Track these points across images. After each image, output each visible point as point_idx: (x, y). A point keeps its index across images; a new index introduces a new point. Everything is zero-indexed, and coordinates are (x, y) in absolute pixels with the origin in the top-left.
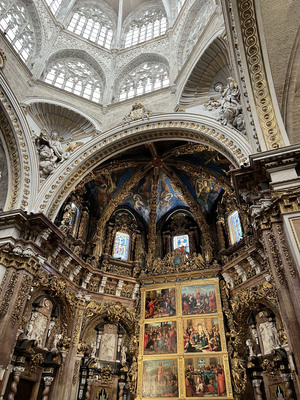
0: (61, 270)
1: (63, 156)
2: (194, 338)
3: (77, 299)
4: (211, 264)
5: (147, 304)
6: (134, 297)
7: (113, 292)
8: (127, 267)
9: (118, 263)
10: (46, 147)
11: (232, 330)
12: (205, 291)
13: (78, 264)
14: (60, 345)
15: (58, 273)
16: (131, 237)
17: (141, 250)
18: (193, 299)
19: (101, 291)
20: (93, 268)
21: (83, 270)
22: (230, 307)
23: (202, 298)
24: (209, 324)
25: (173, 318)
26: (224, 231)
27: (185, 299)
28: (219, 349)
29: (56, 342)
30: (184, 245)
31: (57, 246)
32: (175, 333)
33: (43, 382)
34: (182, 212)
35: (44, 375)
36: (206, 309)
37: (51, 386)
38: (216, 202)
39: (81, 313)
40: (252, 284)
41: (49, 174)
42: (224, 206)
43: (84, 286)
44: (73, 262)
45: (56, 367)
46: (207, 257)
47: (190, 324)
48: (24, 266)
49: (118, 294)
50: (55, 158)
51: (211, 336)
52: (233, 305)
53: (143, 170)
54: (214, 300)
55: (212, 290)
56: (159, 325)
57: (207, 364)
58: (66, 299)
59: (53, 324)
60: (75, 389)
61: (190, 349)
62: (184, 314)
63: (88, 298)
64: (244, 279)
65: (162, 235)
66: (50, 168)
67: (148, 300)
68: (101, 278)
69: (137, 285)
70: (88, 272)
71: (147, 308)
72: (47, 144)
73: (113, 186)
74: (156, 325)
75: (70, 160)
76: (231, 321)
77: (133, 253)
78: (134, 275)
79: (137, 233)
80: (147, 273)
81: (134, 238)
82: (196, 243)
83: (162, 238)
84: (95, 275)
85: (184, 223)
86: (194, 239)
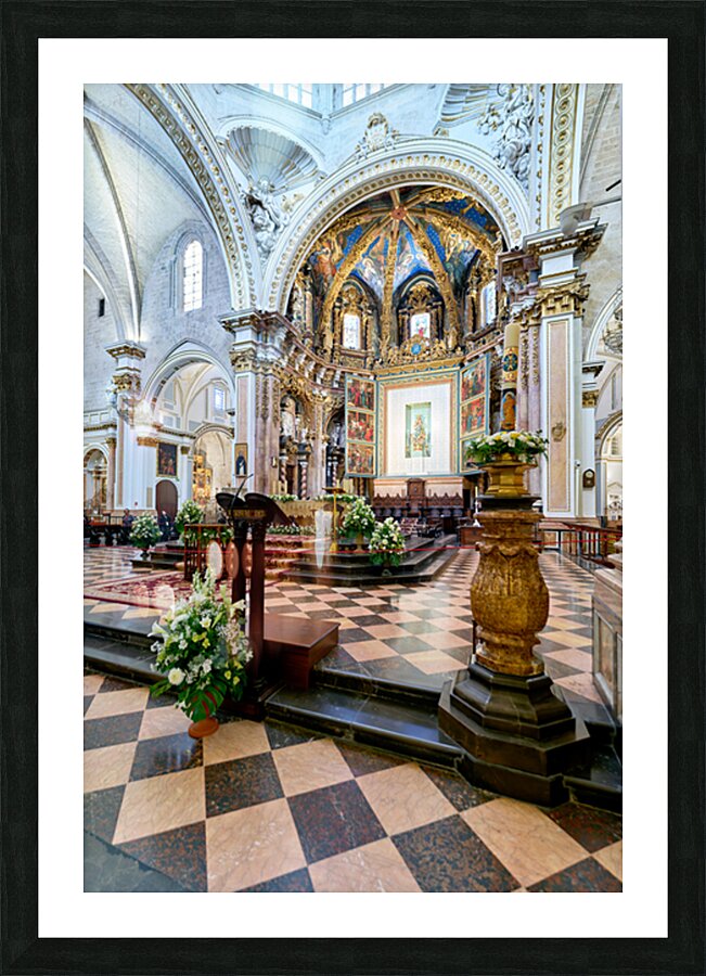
0: (297, 369)
1: (281, 221)
3: (314, 395)
4: (454, 351)
8: (359, 357)
9: (349, 354)
10: (259, 208)
13: (311, 360)
14: (308, 438)
15: (295, 371)
16: (361, 320)
17: (373, 336)
20: (326, 362)
21: (316, 365)
26: (474, 309)
29: (304, 435)
30: (424, 326)
31: (291, 344)
33: (300, 467)
34: (423, 279)
35: (299, 461)
37: (307, 469)
38: (470, 265)
39: (321, 408)
41: (269, 252)
42: (479, 273)
43: (319, 381)
44: (306, 358)
45: (308, 454)
46: (450, 342)
48: (270, 371)
50: (273, 226)
53: (379, 225)
58: (306, 396)
59: (298, 420)
60: (324, 469)
63: (324, 393)
65: (398, 314)
66: (270, 243)
68: (335, 371)
70: (322, 366)
72: (259, 203)
73: (338, 250)
75: (292, 227)
77: (364, 339)
78: (368, 366)
79: (369, 314)
80: (382, 363)
81: (365, 321)
82: (438, 324)
83: (398, 319)
84: (328, 370)
85: (426, 296)
86: (437, 319)
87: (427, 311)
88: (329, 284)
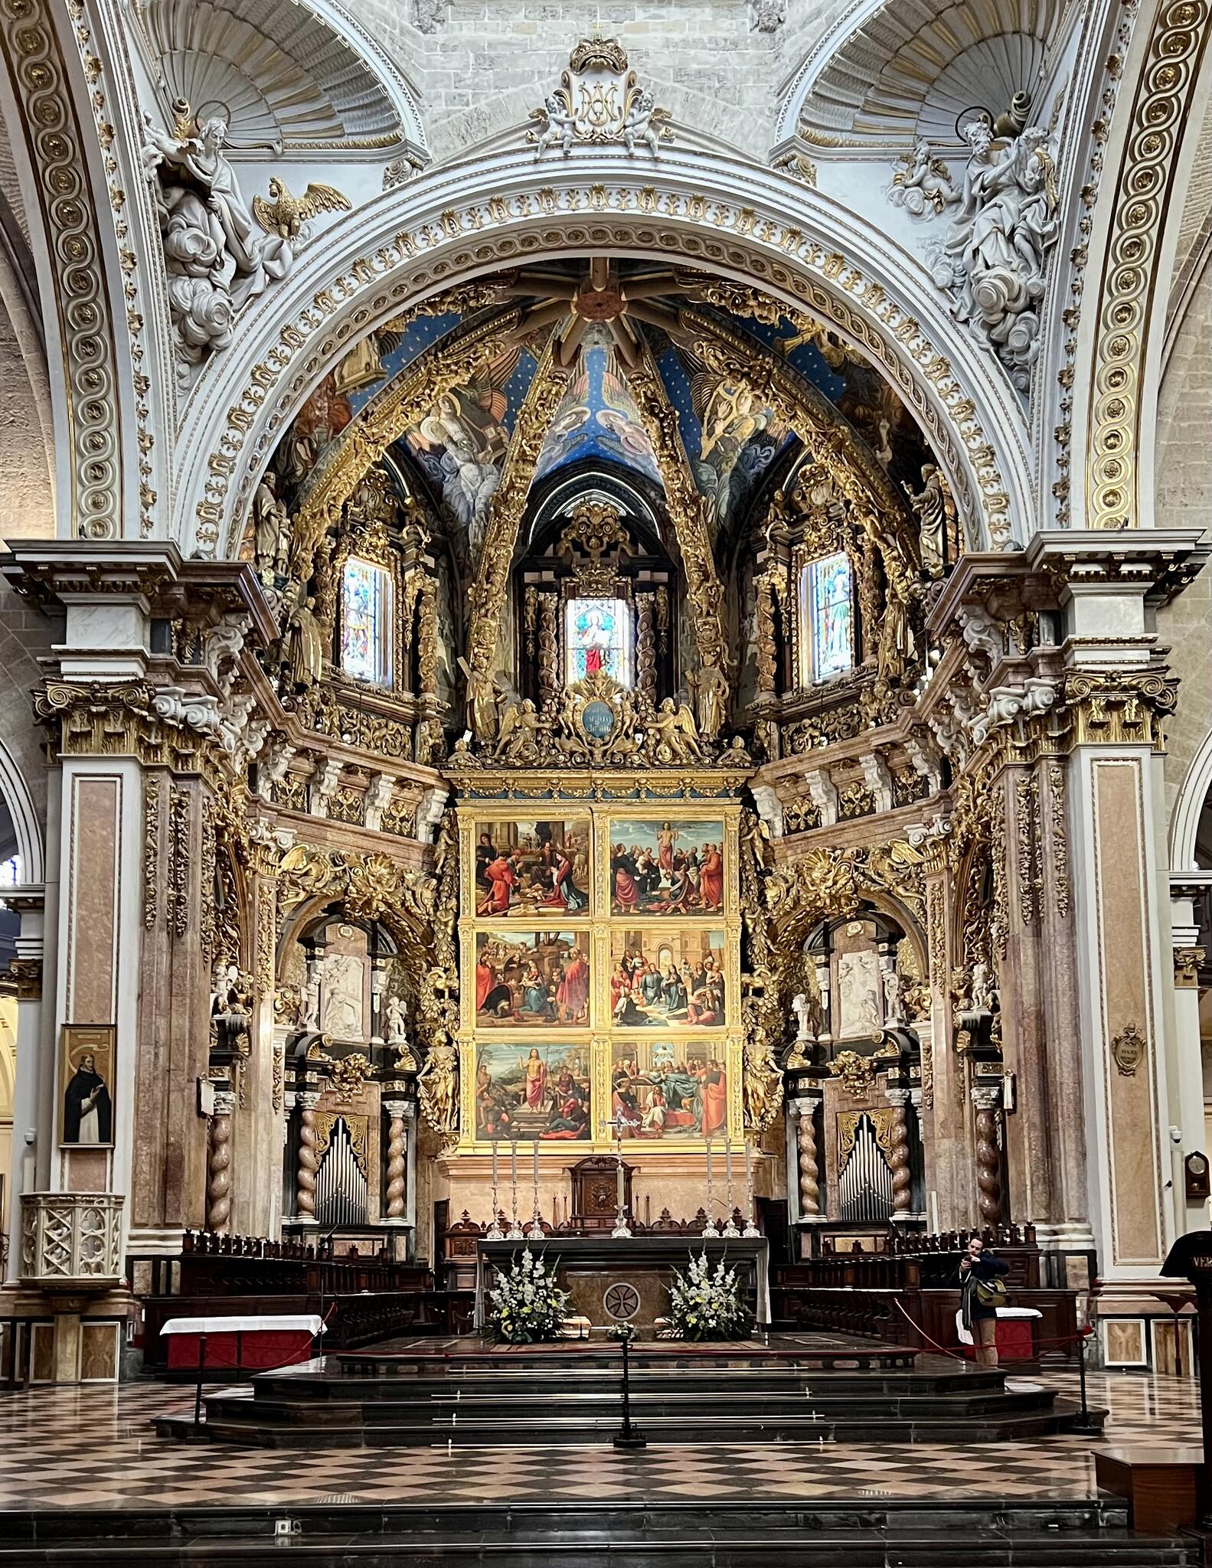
2: (645, 987)
3: (254, 843)
4: (721, 746)
5: (481, 867)
6: (424, 836)
7: (354, 816)
9: (363, 701)
10: (195, 204)
11: (760, 968)
12: (687, 843)
13: (265, 717)
17: (438, 648)
18: (648, 865)
19: (319, 811)
21: (272, 737)
22: (763, 902)
23: (678, 863)
24: (695, 946)
25: (580, 923)
26: (778, 622)
27: (622, 862)
28: (718, 1019)
32: (585, 968)
34: (603, 485)
36: (687, 901)
40: (852, 840)
47: (635, 943)
49: (373, 823)
51: (699, 983)
52: (771, 894)
54: (717, 875)
55: (714, 839)
56: (530, 940)
57: (680, 1059)
61: (631, 1016)
62: (617, 910)
63: (285, 836)
64: (828, 817)
66: (219, 324)
67: (486, 852)
69: (441, 795)
71: (484, 880)
72: (198, 187)
74: (517, 939)
76: (760, 941)
77: (413, 656)
78: (424, 753)
79: (430, 572)
80: (474, 747)
81: (412, 592)
82: (655, 646)
83: (520, 602)
84: (302, 752)
85: (612, 546)
86: (654, 625)
87: (620, 594)
88: (315, 454)
